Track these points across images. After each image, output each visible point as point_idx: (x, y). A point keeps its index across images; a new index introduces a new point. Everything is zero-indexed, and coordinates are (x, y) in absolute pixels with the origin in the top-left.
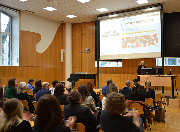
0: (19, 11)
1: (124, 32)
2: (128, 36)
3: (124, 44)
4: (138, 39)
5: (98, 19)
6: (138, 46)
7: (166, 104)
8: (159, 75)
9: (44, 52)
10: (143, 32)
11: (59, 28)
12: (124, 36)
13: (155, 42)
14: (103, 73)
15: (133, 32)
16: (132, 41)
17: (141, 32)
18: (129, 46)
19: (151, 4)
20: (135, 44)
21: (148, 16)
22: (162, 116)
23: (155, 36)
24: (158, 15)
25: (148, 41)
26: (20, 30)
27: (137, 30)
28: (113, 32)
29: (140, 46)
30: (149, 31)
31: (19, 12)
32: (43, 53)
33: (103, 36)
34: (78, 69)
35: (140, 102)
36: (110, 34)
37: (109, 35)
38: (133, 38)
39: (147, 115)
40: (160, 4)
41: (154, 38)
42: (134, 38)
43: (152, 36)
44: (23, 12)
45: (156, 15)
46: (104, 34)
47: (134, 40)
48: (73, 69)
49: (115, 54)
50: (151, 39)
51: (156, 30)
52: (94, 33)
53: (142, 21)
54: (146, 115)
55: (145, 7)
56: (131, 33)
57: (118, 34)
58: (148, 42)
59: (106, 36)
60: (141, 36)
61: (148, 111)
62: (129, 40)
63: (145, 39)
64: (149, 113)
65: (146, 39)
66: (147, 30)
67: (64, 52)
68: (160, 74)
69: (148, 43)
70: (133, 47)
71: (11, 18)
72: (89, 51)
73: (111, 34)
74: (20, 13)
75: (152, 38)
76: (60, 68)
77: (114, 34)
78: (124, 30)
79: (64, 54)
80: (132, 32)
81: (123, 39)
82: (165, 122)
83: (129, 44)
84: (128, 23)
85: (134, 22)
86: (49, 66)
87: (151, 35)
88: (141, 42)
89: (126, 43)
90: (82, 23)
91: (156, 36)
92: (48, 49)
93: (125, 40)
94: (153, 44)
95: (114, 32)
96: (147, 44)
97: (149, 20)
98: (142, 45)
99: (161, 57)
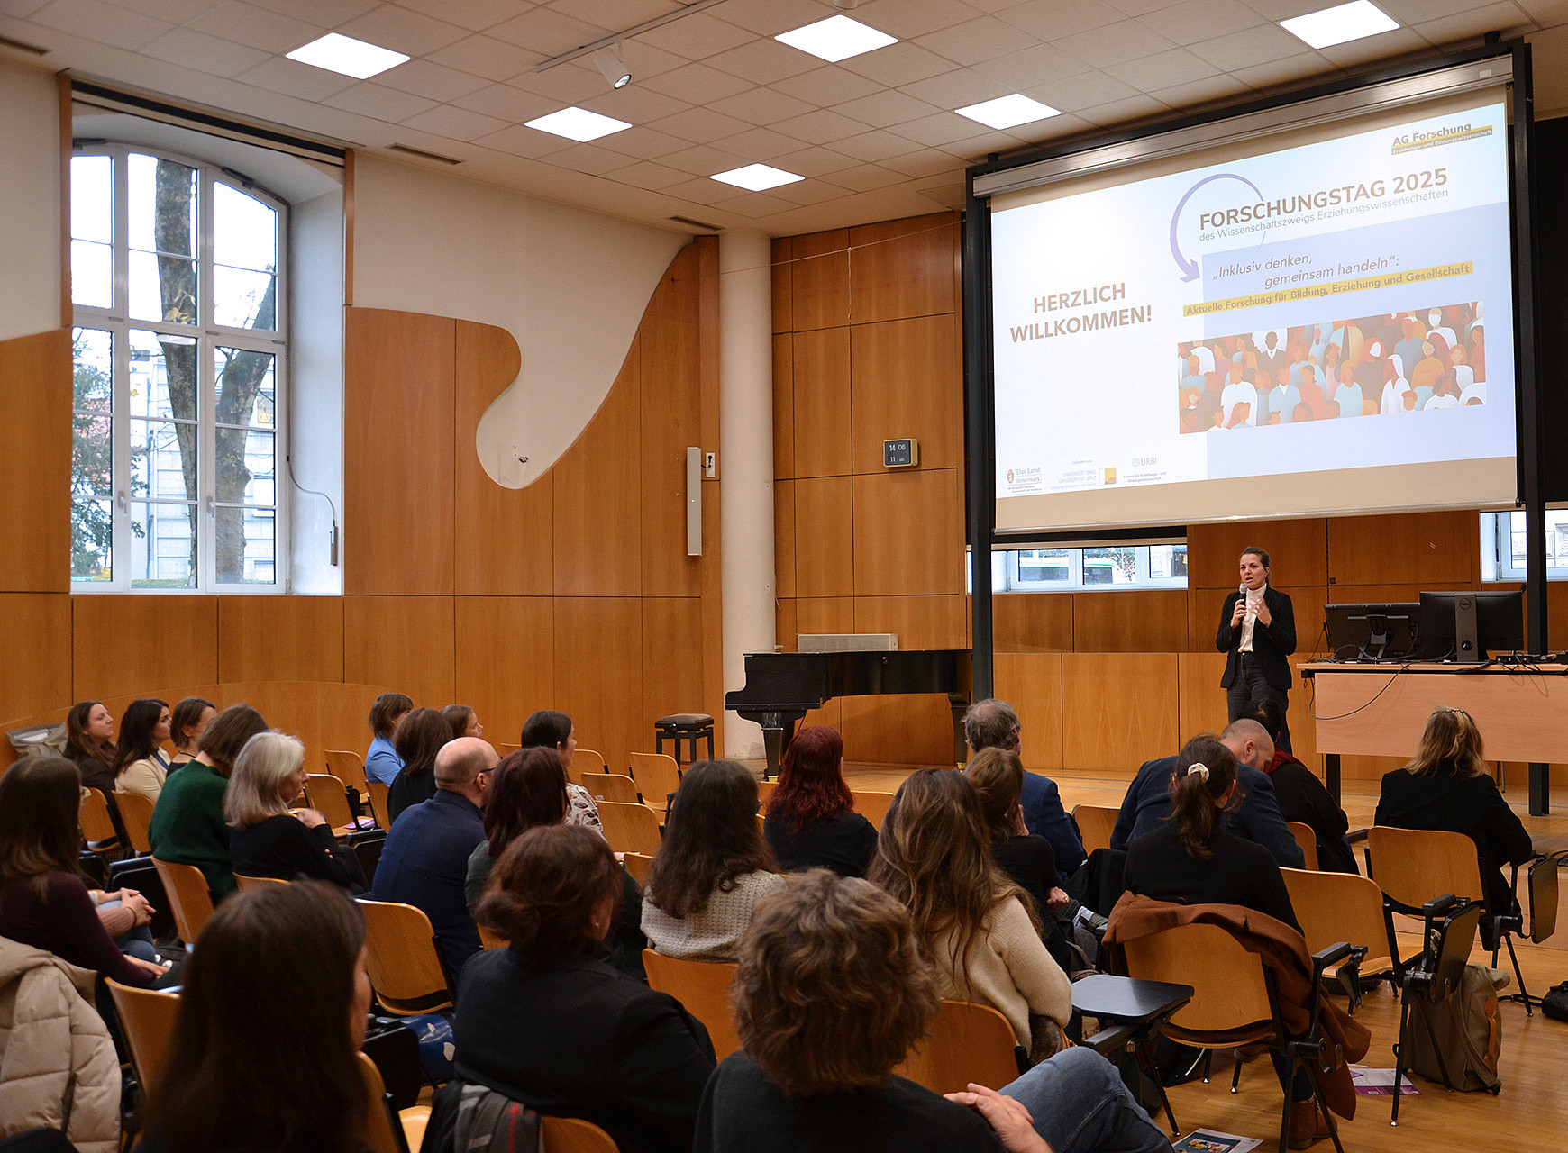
0: (342, 155)
1: (1195, 292)
2: (1230, 324)
3: (1193, 398)
4: (1316, 350)
5: (982, 186)
6: (1314, 407)
7: (1526, 929)
8: (1482, 657)
9: (543, 479)
10: (1358, 285)
11: (669, 279)
12: (1196, 329)
13: (1464, 372)
14: (1032, 641)
15: (1275, 289)
16: (1265, 371)
17: (1335, 288)
18: (1241, 410)
19: (1425, 45)
20: (1285, 395)
21: (1400, 147)
22: (1475, 1035)
23: (1459, 316)
24: (1487, 131)
25: (1397, 361)
26: (348, 305)
27: (1304, 267)
28: (1099, 295)
29: (1330, 410)
30: (1412, 277)
31: (339, 161)
32: (535, 484)
33: (1018, 334)
34: (822, 610)
35: (1235, 913)
36: (1079, 312)
37: (1074, 325)
38: (1271, 339)
39: (1302, 1037)
40: (1504, 38)
41: (1449, 336)
42: (1282, 344)
43: (1434, 319)
44: (374, 158)
45: (1468, 133)
46: (1026, 317)
47: (1284, 359)
48: (784, 609)
49: (1121, 483)
50: (1428, 349)
51: (1465, 268)
52: (953, 306)
53: (1343, 194)
54: (1294, 1032)
55: (1377, 72)
56: (1252, 301)
57: (1139, 315)
58: (1400, 371)
59: (1042, 331)
60: (1336, 325)
61: (1310, 1002)
62: (1237, 356)
63: (1376, 350)
64: (1323, 1017)
65: (1388, 350)
66: (1391, 270)
67: (711, 473)
68: (1492, 654)
69: (1403, 385)
70: (1268, 418)
71: (290, 211)
72: (914, 461)
73: (1089, 311)
74: (347, 173)
75: (1437, 340)
76: (682, 605)
77: (1107, 307)
78: (1191, 272)
79: (712, 487)
80: (1260, 290)
81: (1185, 349)
82: (1495, 1090)
83: (1236, 393)
84: (1231, 216)
85: (1280, 207)
86: (583, 586)
87: (1423, 315)
88: (1339, 378)
89: (1216, 383)
90: (850, 234)
91: (1473, 317)
92: (573, 452)
93: (1207, 361)
94: (1447, 385)
95: (1108, 293)
96: (1393, 394)
97: (1406, 183)
98: (1349, 395)
99: (1513, 500)
